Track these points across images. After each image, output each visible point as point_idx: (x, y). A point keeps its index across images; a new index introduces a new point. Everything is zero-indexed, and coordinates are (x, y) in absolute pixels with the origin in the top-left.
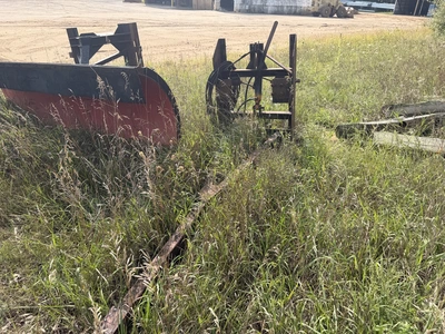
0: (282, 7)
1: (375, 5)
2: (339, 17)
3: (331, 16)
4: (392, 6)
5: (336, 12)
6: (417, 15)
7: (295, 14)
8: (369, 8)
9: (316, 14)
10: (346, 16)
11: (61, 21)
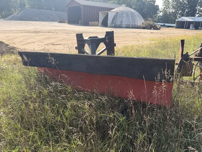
0: (129, 25)
1: (166, 24)
2: (154, 29)
3: (151, 29)
4: (175, 25)
5: (153, 27)
6: (185, 28)
7: (135, 28)
8: (164, 26)
9: (144, 28)
10: (157, 29)
11: (33, 30)
